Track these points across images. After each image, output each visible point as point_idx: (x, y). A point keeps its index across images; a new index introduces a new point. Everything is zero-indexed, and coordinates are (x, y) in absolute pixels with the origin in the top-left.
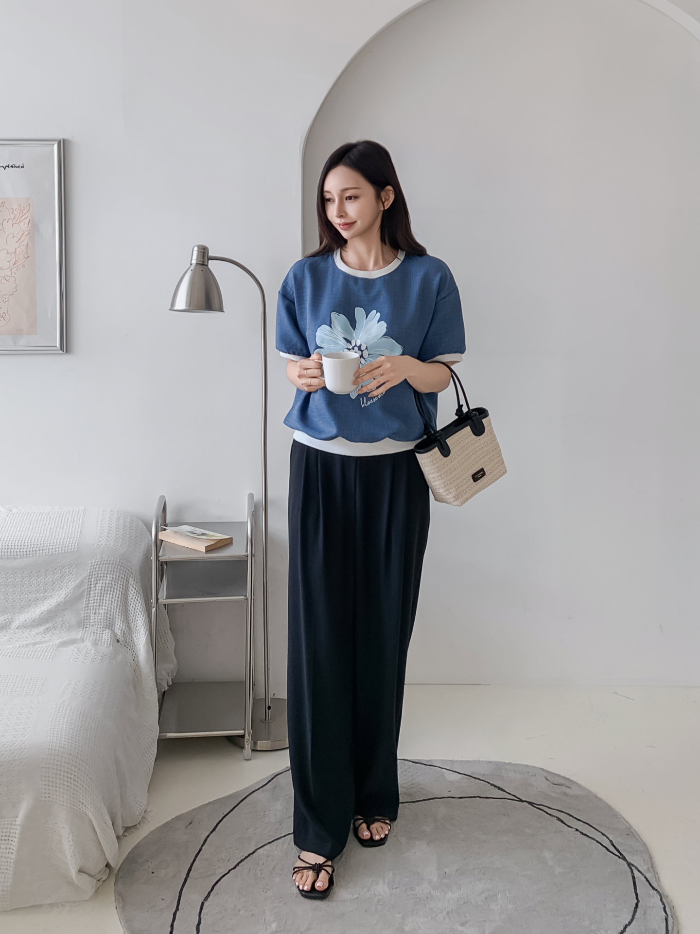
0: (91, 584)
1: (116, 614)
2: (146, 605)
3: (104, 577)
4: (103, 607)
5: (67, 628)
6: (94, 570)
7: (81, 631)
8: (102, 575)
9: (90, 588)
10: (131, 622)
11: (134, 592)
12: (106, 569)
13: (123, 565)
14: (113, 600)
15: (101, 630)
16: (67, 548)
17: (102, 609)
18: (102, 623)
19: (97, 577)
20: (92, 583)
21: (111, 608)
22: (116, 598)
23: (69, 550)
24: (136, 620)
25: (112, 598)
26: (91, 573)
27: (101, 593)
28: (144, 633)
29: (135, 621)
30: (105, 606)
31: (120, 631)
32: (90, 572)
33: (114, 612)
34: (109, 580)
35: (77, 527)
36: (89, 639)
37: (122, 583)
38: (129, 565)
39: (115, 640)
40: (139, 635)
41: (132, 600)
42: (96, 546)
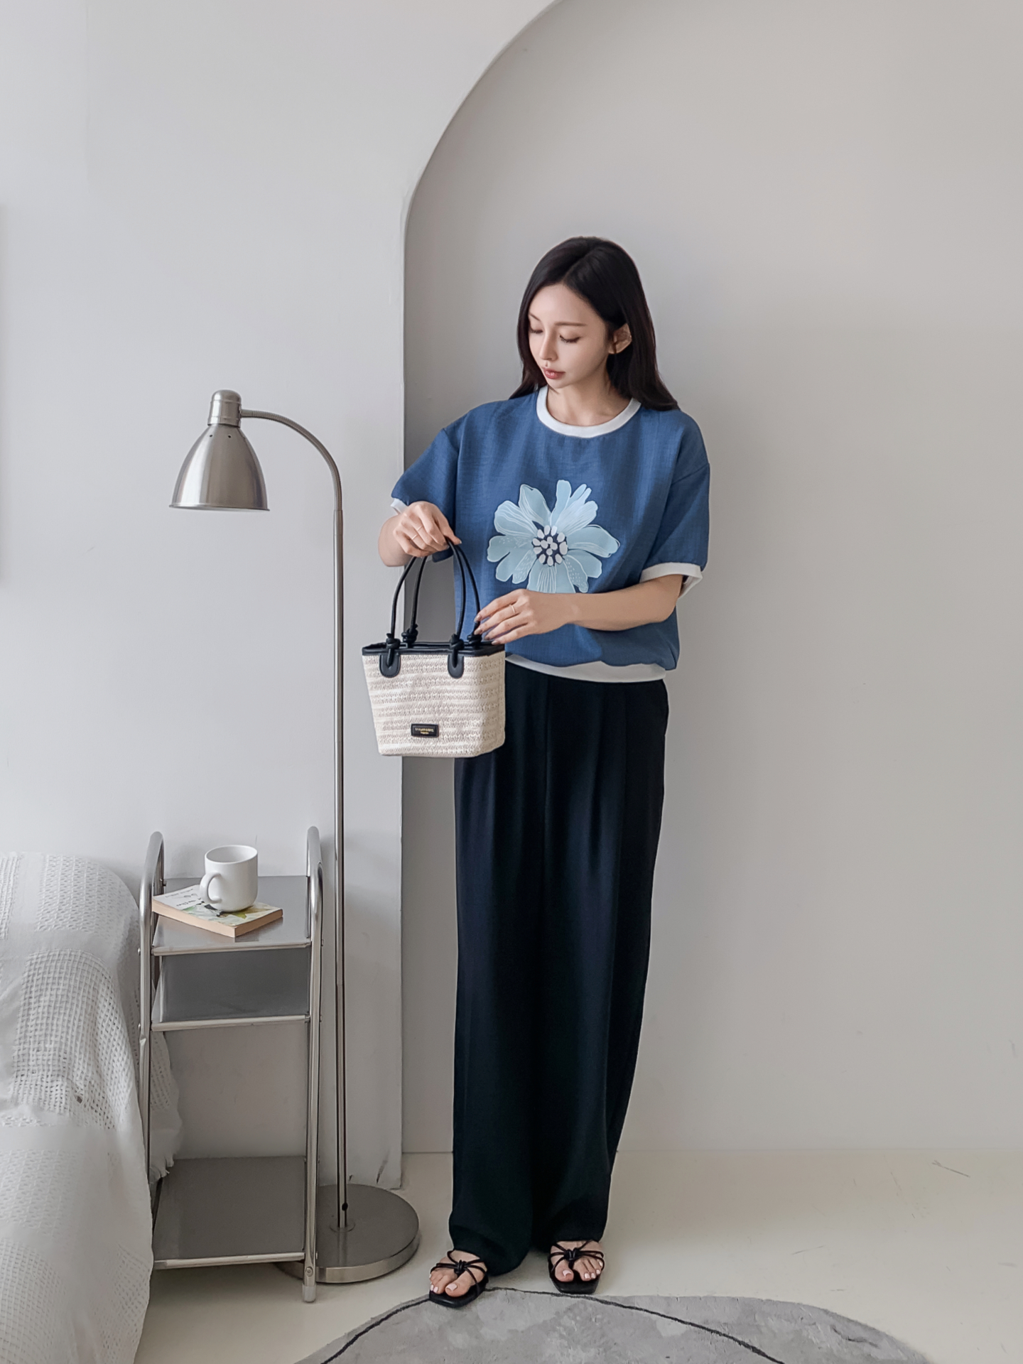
0: (30, 998)
1: (75, 1051)
2: (128, 1031)
3: (53, 983)
4: (53, 1038)
6: (36, 972)
7: (13, 1084)
8: (51, 980)
9: (29, 1003)
10: (103, 1064)
11: (108, 1010)
12: (58, 970)
13: (88, 962)
14: (71, 1025)
15: (49, 1079)
17: (51, 1041)
18: (51, 1068)
19: (42, 984)
20: (33, 995)
21: (67, 1039)
22: (76, 1022)
24: (111, 1061)
25: (69, 1021)
26: (30, 978)
27: (49, 1013)
28: (126, 1085)
29: (109, 1063)
30: (56, 1036)
31: (82, 1082)
32: (29, 976)
33: (71, 1048)
34: (63, 990)
35: (5, 893)
36: (28, 1098)
37: (86, 994)
38: (99, 963)
39: (74, 1098)
40: (118, 1088)
41: (104, 1025)
42: (39, 928)
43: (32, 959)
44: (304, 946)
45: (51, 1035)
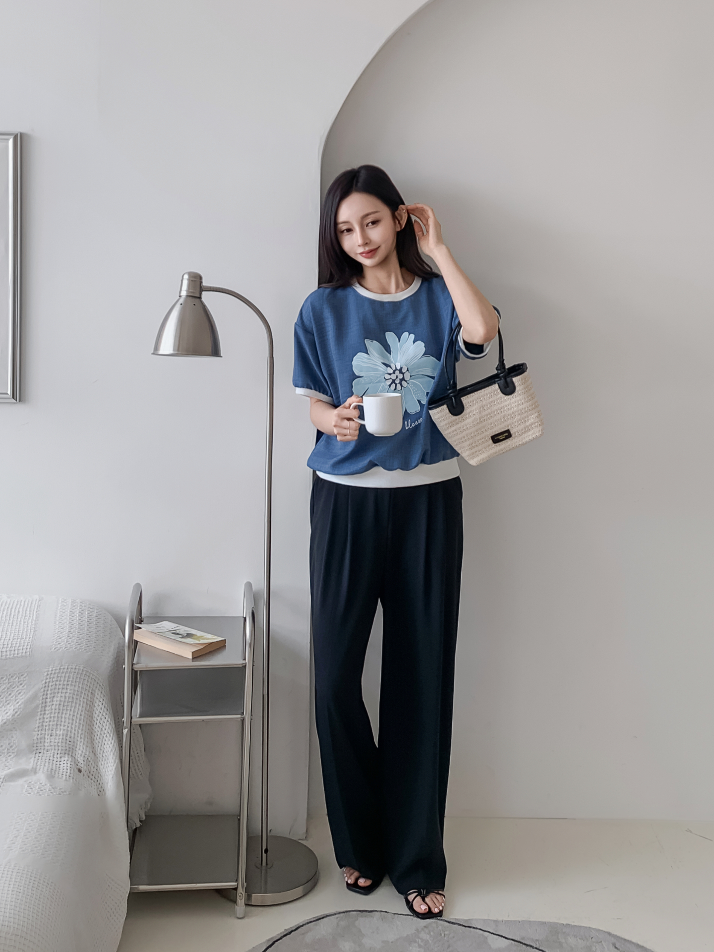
0: (46, 698)
1: (78, 736)
2: (115, 723)
3: (63, 688)
4: (62, 727)
5: (15, 754)
6: (51, 680)
7: (33, 758)
8: (61, 687)
9: (46, 702)
10: (97, 746)
11: (101, 708)
12: (66, 679)
13: (88, 674)
14: (75, 718)
15: (59, 756)
16: (16, 652)
17: (60, 729)
18: (60, 748)
19: (55, 689)
20: (49, 696)
21: (72, 728)
22: (78, 716)
23: (20, 655)
24: (103, 744)
25: (74, 715)
26: (47, 685)
27: (59, 709)
28: (113, 761)
29: (101, 746)
30: (64, 726)
31: (82, 758)
32: (46, 683)
33: (75, 734)
34: (70, 693)
35: (30, 624)
36: (43, 769)
37: (86, 697)
38: (95, 675)
39: (76, 769)
40: (107, 763)
41: (98, 718)
42: (53, 648)
43: (48, 671)
44: (241, 666)
45: (61, 725)
